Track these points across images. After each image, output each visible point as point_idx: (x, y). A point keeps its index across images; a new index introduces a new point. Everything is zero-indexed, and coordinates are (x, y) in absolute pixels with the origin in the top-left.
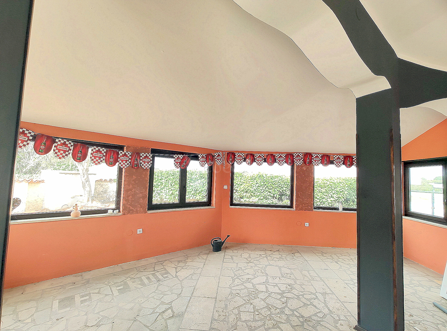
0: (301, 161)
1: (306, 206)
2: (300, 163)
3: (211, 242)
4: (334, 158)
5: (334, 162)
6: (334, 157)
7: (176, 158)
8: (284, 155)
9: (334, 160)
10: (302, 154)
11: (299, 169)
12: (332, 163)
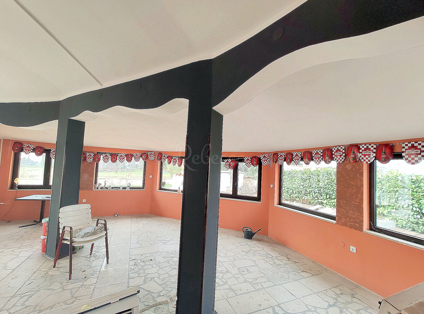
0: (342, 157)
1: (352, 222)
2: (341, 160)
3: (243, 230)
4: (404, 147)
5: (403, 154)
6: (403, 145)
7: (226, 162)
8: (322, 151)
9: (403, 152)
10: (343, 148)
11: (341, 168)
12: (399, 156)
